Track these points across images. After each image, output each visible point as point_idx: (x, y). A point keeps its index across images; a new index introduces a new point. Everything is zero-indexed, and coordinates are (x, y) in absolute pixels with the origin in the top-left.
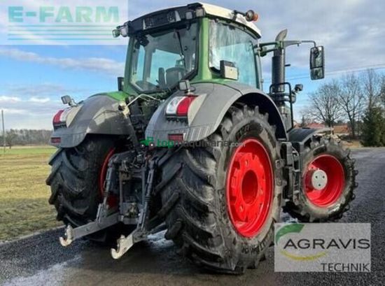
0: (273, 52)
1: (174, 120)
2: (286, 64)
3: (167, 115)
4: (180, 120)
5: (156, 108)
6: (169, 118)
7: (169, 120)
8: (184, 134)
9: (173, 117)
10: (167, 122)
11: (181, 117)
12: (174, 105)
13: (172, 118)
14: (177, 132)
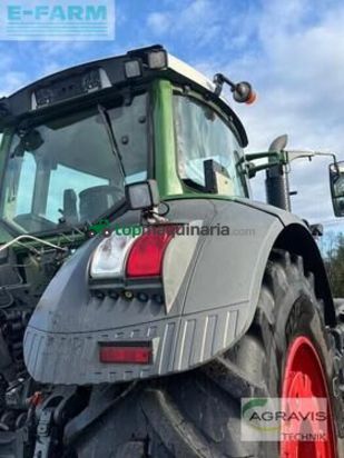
0: (264, 171)
1: (116, 295)
2: (291, 190)
3: (93, 281)
4: (137, 294)
5: (58, 268)
6: (100, 290)
7: (100, 295)
8: (156, 341)
9: (114, 286)
10: (95, 302)
11: (141, 284)
12: (115, 250)
13: (110, 291)
14: (131, 336)
